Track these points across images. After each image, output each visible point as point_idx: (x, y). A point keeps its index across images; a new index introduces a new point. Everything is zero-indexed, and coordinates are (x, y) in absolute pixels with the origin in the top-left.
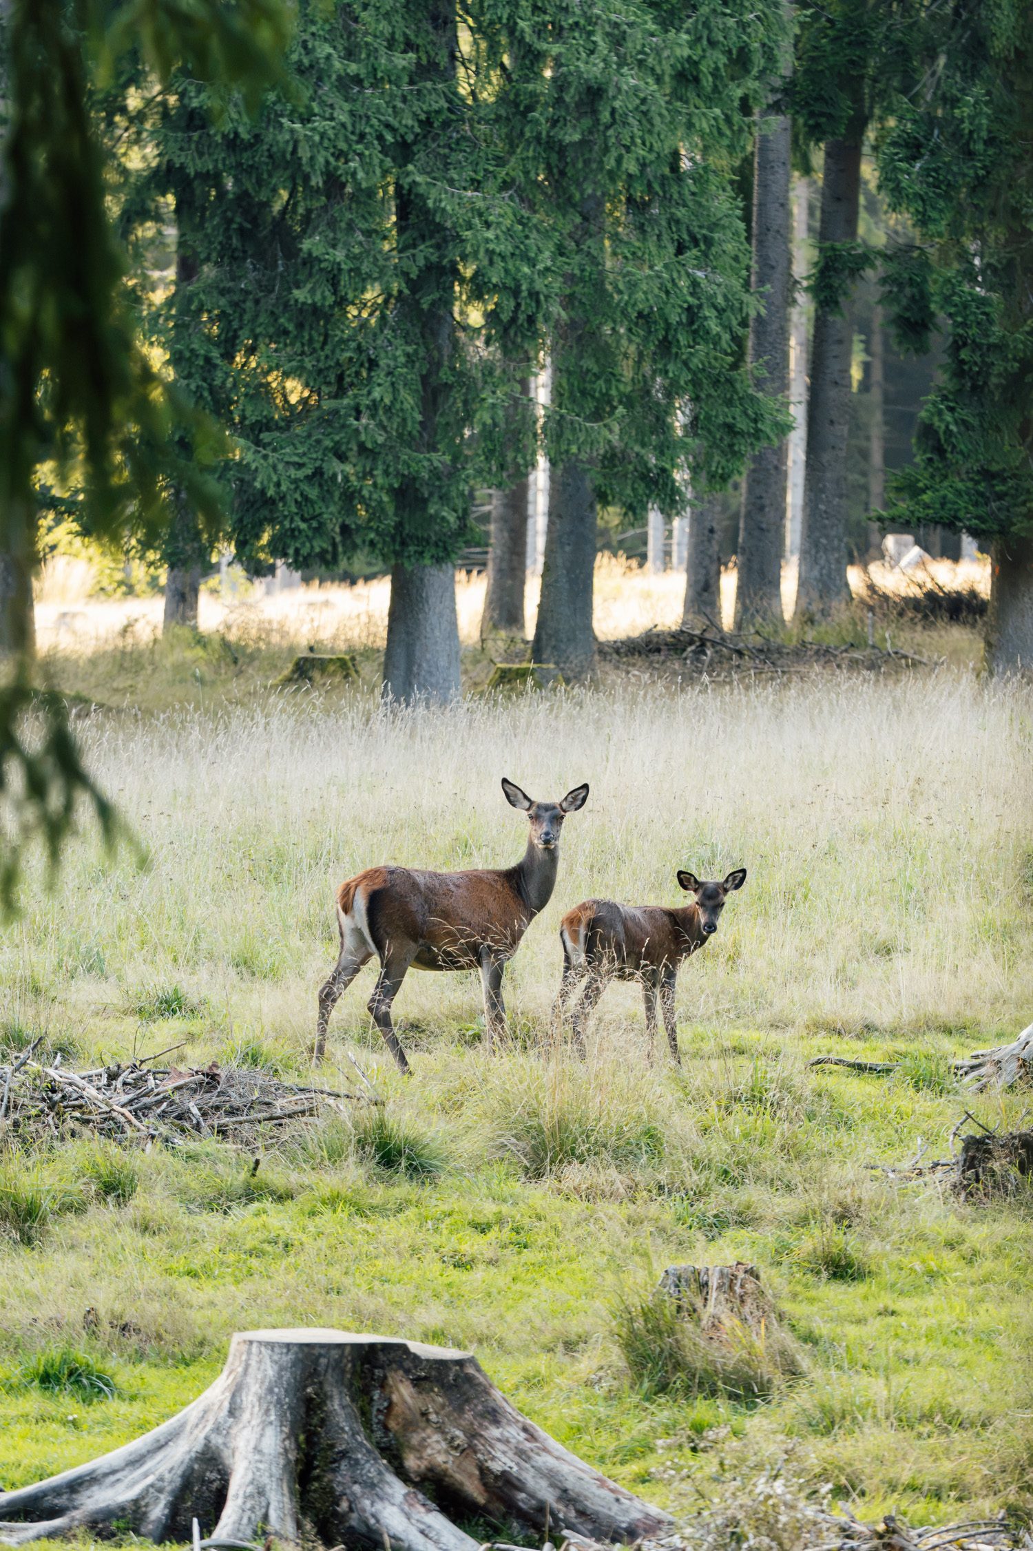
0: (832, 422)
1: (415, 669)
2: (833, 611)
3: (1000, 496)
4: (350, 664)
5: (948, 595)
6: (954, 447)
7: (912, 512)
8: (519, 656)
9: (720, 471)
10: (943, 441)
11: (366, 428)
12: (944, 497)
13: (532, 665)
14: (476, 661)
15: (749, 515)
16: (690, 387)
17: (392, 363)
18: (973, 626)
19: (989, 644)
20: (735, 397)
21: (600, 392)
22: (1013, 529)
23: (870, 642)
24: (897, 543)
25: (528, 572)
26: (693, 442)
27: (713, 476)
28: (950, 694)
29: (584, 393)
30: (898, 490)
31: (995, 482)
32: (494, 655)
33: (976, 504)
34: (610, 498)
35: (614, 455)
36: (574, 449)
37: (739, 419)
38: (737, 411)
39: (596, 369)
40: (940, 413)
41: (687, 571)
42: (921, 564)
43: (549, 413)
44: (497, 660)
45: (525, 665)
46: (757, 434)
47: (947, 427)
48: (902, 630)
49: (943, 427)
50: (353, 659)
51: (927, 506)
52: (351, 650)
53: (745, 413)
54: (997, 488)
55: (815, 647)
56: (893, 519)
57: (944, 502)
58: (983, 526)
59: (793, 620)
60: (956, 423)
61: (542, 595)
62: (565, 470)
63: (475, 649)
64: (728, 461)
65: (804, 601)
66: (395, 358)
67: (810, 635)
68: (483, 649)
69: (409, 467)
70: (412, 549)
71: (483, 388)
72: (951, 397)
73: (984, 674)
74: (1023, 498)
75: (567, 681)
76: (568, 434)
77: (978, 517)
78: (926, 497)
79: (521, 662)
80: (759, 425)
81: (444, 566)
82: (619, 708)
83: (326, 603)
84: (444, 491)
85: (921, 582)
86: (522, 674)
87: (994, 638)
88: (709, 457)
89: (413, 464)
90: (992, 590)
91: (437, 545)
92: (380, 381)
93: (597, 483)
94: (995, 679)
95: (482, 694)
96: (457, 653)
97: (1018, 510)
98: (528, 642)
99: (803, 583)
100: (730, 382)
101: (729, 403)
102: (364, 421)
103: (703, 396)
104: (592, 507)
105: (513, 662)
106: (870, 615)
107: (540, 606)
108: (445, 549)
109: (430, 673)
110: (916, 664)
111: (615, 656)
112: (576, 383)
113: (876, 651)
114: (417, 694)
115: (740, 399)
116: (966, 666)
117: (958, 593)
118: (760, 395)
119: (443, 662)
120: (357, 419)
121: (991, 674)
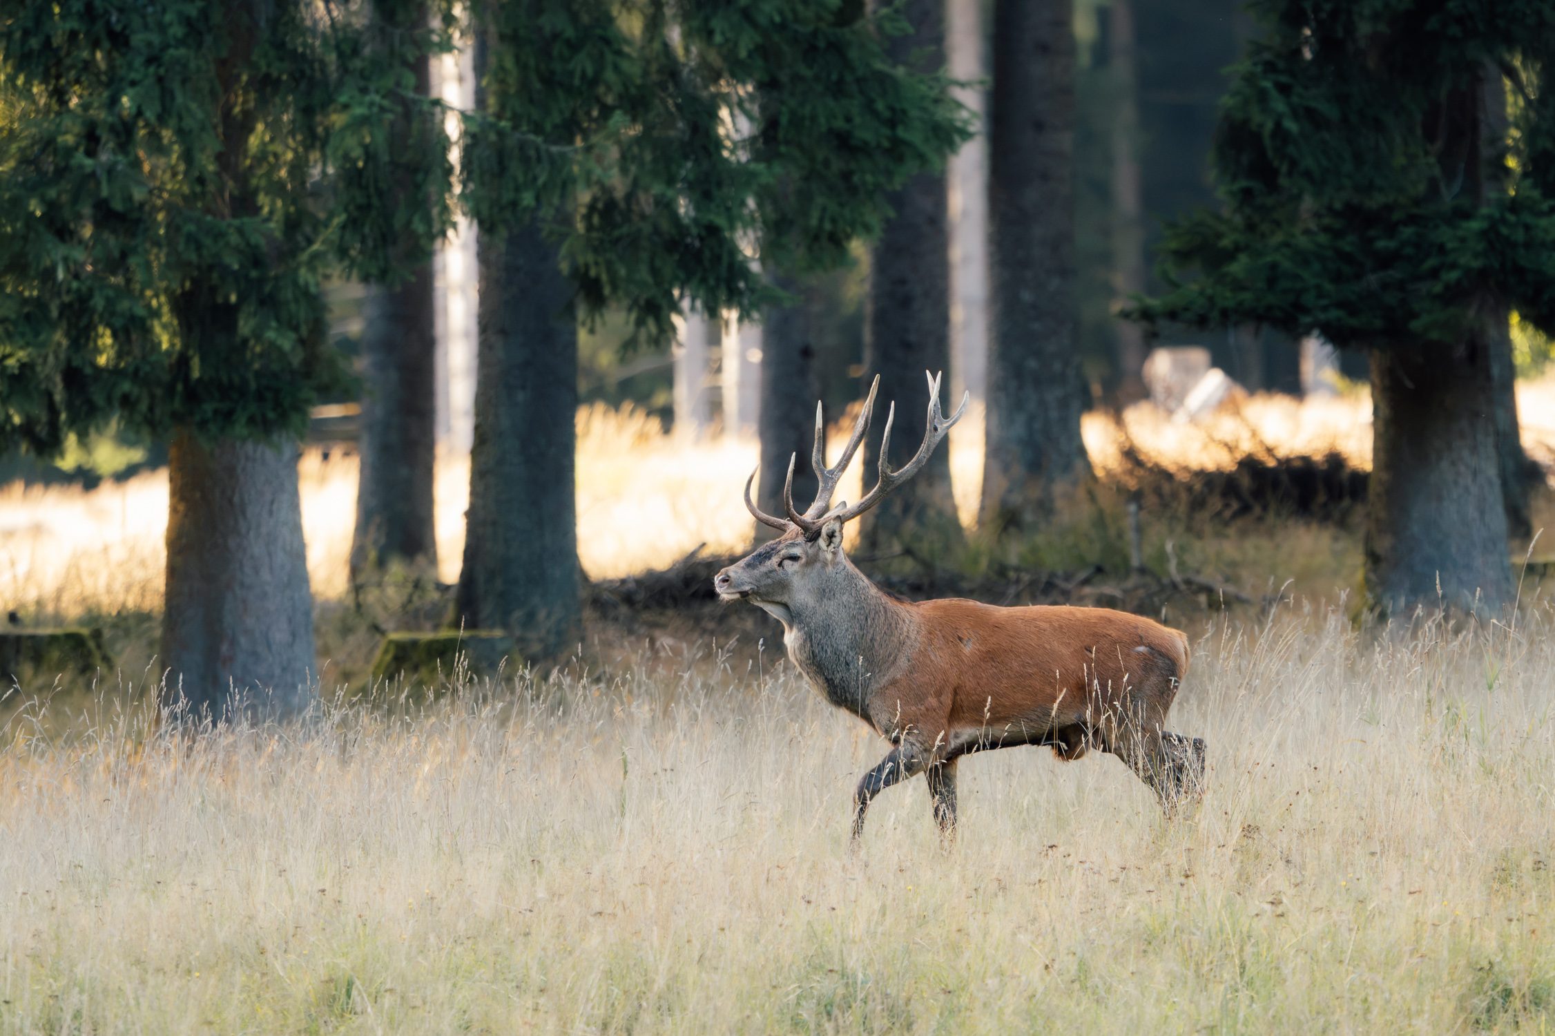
0: (1039, 126)
1: (224, 648)
2: (1060, 504)
3: (1385, 261)
4: (91, 644)
5: (1286, 463)
6: (1293, 164)
7: (1211, 299)
8: (433, 616)
9: (828, 226)
10: (1270, 153)
11: (111, 171)
12: (1274, 266)
13: (462, 633)
14: (346, 630)
15: (881, 318)
16: (759, 62)
17: (156, 39)
18: (1343, 524)
19: (1374, 558)
20: (849, 78)
21: (584, 76)
22: (1415, 325)
23: (1135, 562)
24: (1176, 365)
25: (441, 450)
26: (766, 174)
27: (816, 238)
28: (1302, 659)
29: (549, 81)
30: (1183, 256)
31: (1372, 233)
32: (381, 617)
33: (1337, 278)
34: (607, 291)
35: (611, 205)
36: (528, 199)
37: (857, 120)
38: (854, 106)
39: (570, 33)
40: (1263, 96)
41: (763, 435)
42: (1227, 405)
43: (474, 129)
44: (388, 625)
45: (445, 634)
46: (897, 150)
47: (1278, 125)
48: (1200, 536)
49: (1269, 125)
50: (97, 634)
51: (1238, 286)
52: (93, 618)
53: (869, 107)
54: (1381, 244)
55: (1026, 577)
56: (1173, 315)
57: (1273, 276)
58: (1353, 322)
59: (981, 522)
60: (1295, 114)
61: (474, 493)
62: (511, 241)
63: (347, 609)
64: (841, 205)
65: (1001, 484)
66: (162, 28)
67: (1015, 551)
68: (359, 606)
69: (199, 247)
70: (208, 408)
71: (340, 83)
72: (1281, 65)
73: (1367, 617)
74: (1431, 262)
75: (533, 661)
76: (516, 169)
77: (1340, 305)
78: (1238, 267)
79: (436, 627)
80: (901, 132)
81: (275, 437)
82: (642, 710)
83: (37, 530)
84: (267, 288)
85: (1228, 438)
86: (443, 651)
87: (1384, 544)
88: (805, 197)
89: (208, 241)
90: (1376, 450)
91: (260, 397)
92: (133, 76)
93: (581, 260)
94: (1391, 623)
95: (364, 690)
96: (307, 614)
97: (1424, 287)
98: (448, 588)
99: (995, 451)
100: (837, 48)
101: (838, 90)
102: (104, 157)
103: (784, 77)
104: (570, 310)
105: (419, 628)
106: (1132, 508)
107: (471, 514)
108: (277, 405)
109: (255, 654)
110: (1231, 603)
111: (624, 610)
112: (532, 62)
113: (1148, 579)
114: (237, 698)
115: (859, 81)
116: (1332, 599)
117: (1306, 459)
118: (900, 72)
119: (280, 635)
120: (91, 153)
121: (1383, 617)
